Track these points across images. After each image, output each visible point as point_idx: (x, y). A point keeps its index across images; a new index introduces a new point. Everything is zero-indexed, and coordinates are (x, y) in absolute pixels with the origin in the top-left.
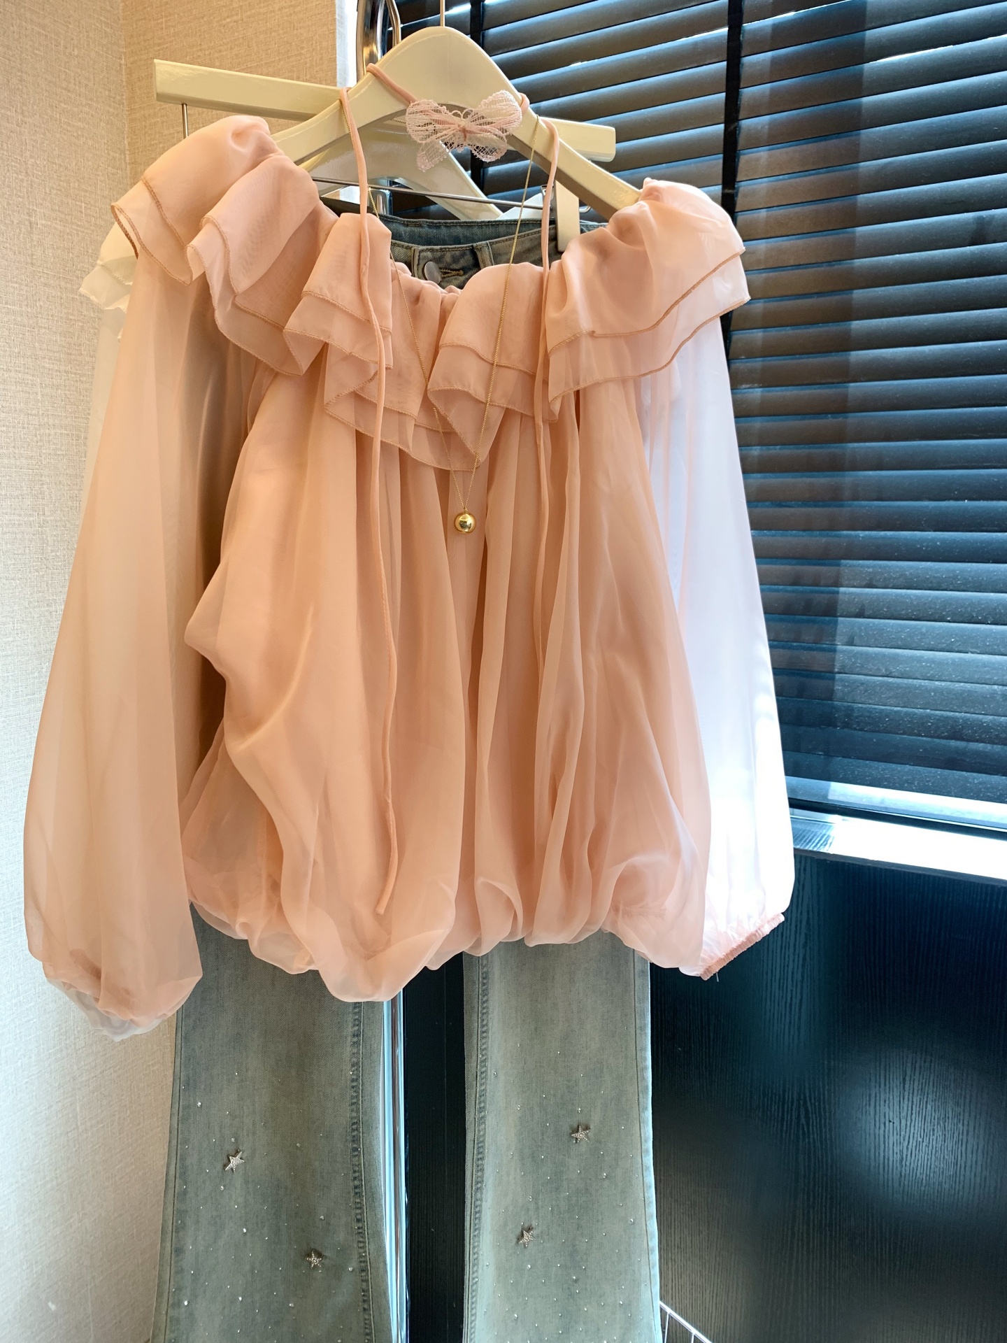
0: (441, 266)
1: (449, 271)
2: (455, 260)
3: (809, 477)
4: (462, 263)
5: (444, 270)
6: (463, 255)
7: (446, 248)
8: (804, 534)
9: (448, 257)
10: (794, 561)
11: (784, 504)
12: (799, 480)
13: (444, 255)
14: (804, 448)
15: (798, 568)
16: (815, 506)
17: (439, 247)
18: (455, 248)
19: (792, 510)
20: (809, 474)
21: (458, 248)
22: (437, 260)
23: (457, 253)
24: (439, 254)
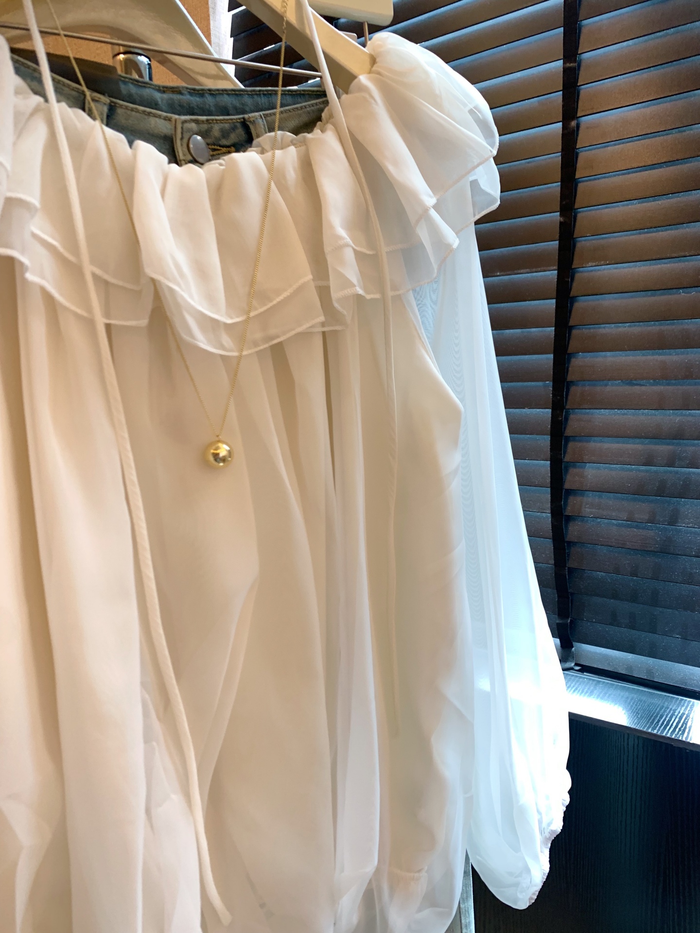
0: (209, 141)
1: (219, 148)
2: (225, 134)
3: (660, 354)
4: (233, 138)
5: (213, 147)
6: (234, 128)
7: (213, 120)
8: (657, 412)
9: (216, 131)
10: (647, 441)
11: (635, 382)
12: (650, 357)
13: (212, 128)
14: (654, 325)
15: (653, 447)
16: (668, 384)
17: (204, 118)
18: (224, 120)
19: (643, 388)
20: (661, 351)
21: (227, 120)
22: (204, 134)
23: (227, 126)
24: (205, 127)
